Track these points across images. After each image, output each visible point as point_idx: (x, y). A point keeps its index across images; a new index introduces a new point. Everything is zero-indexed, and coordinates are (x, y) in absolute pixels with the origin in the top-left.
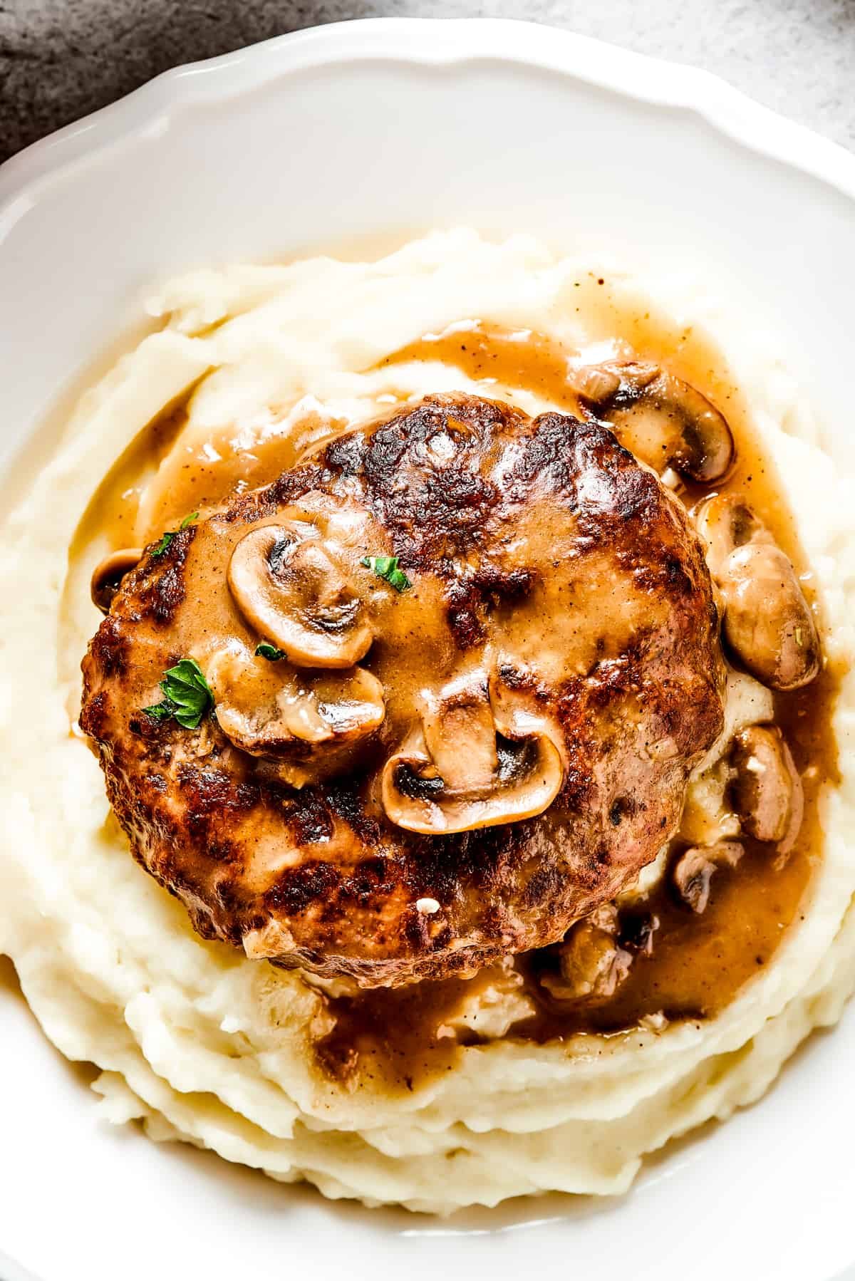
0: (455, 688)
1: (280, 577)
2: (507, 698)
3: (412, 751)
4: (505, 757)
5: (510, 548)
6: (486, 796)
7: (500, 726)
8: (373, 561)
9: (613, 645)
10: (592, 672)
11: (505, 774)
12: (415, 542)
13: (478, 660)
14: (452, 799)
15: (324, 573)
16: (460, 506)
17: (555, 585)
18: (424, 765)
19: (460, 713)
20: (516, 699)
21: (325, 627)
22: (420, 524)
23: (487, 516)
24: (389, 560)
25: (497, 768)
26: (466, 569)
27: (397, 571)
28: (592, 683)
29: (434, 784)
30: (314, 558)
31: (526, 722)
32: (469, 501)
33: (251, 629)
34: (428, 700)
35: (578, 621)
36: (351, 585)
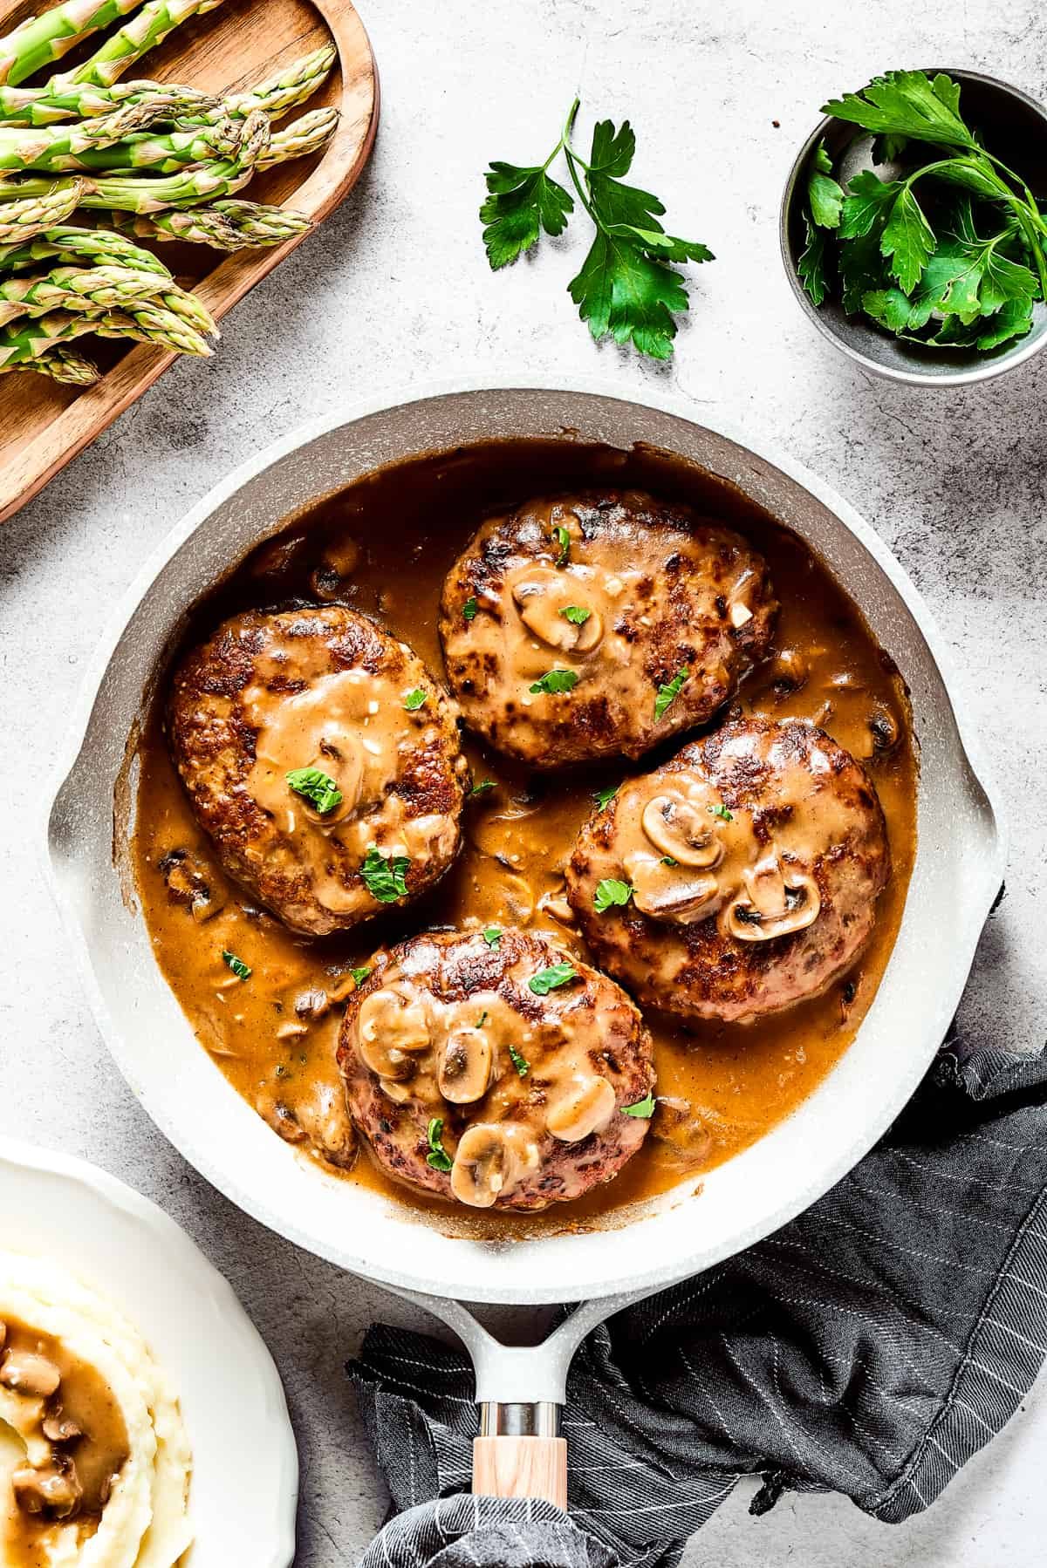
0: (762, 866)
1: (671, 823)
2: (787, 868)
3: (742, 900)
4: (790, 898)
5: (781, 794)
6: (782, 919)
7: (786, 883)
8: (713, 808)
9: (837, 838)
10: (828, 851)
11: (791, 906)
12: (732, 796)
13: (771, 852)
14: (765, 922)
15: (692, 818)
16: (753, 775)
17: (805, 810)
18: (749, 906)
19: (765, 878)
20: (792, 869)
21: (695, 846)
22: (734, 786)
23: (766, 781)
24: (721, 806)
25: (787, 904)
26: (759, 807)
27: (726, 811)
28: (830, 857)
29: (756, 915)
30: (685, 810)
31: (798, 880)
32: (758, 772)
33: (657, 849)
34: (748, 875)
35: (819, 827)
36: (707, 824)
